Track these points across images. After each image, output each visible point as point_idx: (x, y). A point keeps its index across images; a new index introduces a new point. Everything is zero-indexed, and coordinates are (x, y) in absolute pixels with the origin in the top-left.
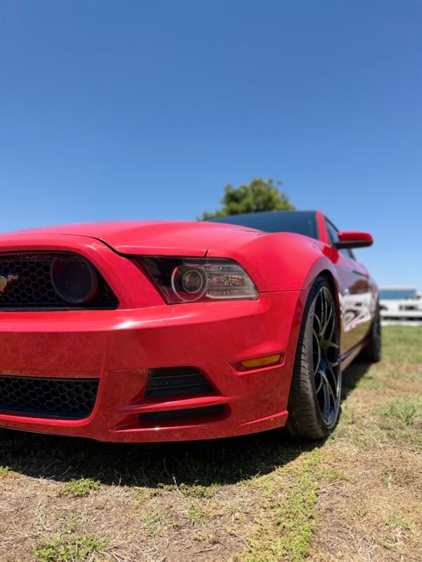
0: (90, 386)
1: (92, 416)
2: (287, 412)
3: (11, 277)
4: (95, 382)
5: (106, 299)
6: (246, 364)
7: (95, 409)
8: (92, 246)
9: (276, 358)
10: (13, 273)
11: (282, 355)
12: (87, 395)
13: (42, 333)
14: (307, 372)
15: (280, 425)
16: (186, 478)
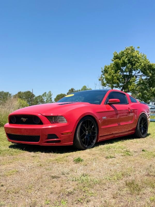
0: (39, 137)
1: (39, 141)
2: (73, 143)
3: (27, 119)
4: (40, 136)
5: (41, 123)
6: (64, 134)
7: (40, 140)
8: (39, 115)
9: (70, 133)
10: (27, 118)
11: (71, 132)
12: (39, 138)
13: (30, 129)
14: (78, 136)
15: (72, 145)
16: (54, 152)
